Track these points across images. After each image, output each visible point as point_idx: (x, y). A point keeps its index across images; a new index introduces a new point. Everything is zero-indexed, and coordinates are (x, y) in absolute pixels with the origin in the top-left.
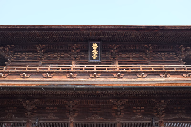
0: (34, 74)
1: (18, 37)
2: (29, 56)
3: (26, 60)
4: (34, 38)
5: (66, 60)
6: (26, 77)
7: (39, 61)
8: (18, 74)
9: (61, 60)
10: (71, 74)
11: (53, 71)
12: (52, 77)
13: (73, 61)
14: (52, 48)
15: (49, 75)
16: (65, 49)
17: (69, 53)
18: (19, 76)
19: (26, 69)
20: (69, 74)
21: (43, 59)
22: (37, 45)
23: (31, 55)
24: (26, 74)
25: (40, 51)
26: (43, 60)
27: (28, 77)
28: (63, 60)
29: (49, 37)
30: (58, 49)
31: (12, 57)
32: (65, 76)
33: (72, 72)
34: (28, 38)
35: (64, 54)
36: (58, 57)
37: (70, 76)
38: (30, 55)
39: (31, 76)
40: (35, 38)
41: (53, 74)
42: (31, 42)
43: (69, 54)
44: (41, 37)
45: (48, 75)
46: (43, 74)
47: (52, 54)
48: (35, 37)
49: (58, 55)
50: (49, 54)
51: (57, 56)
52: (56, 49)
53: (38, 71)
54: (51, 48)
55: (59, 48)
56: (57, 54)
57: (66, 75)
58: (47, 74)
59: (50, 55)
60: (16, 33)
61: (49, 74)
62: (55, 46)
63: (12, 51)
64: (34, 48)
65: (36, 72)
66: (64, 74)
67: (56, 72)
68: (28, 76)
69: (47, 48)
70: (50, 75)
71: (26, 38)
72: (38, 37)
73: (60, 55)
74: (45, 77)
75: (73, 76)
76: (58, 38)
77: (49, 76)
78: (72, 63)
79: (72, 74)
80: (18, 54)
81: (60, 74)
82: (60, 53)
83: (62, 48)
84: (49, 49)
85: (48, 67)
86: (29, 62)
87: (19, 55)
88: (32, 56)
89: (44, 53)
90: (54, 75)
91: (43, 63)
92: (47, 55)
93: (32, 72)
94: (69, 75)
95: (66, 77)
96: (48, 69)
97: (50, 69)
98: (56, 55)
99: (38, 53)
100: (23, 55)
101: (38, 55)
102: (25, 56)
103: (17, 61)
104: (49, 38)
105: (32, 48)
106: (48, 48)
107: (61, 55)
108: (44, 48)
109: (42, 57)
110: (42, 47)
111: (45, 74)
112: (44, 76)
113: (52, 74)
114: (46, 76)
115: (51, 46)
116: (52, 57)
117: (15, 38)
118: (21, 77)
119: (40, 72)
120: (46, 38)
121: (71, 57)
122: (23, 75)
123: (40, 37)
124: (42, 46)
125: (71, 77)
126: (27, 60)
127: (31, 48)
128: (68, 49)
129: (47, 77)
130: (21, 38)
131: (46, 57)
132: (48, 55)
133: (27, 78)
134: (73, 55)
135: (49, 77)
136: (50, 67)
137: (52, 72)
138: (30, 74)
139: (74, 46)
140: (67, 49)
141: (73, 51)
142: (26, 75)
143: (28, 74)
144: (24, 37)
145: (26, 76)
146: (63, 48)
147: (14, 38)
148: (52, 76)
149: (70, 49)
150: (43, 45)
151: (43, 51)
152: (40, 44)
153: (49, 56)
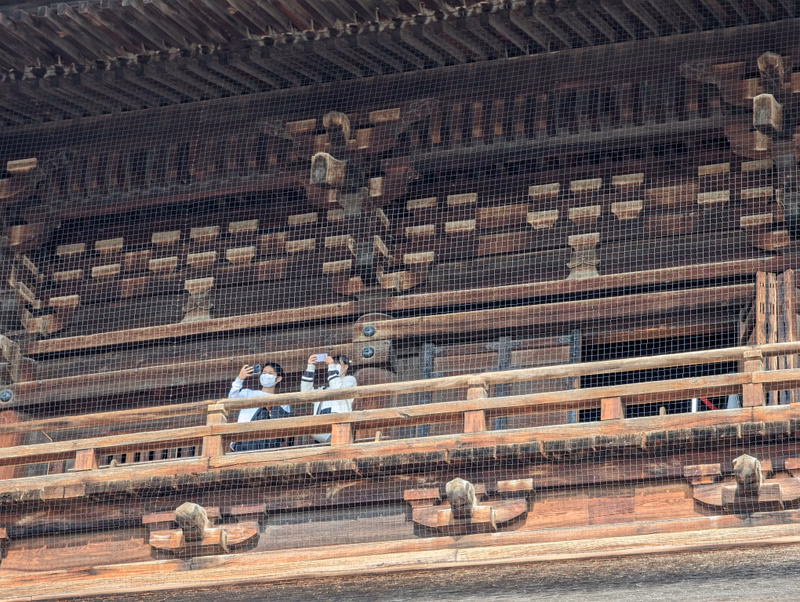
0: (301, 498)
1: (67, 61)
2: (222, 259)
3: (196, 320)
4: (248, 46)
5: (678, 271)
6: (218, 549)
7: (352, 319)
8: (115, 514)
9: (621, 277)
10: (746, 462)
11: (517, 437)
12: (521, 519)
13: (761, 277)
14: (488, 140)
15: (483, 498)
16: (650, 128)
17: (705, 170)
18: (133, 544)
19: (200, 441)
20: (716, 468)
21: (392, 280)
22: (304, 125)
23: (249, 251)
24: (215, 511)
25: (343, 190)
26: (399, 303)
27: (233, 548)
28: (639, 276)
29: (430, 16)
30: (564, 137)
31: (28, 295)
32: (677, 491)
33: (754, 441)
34: (185, 53)
35: (647, 184)
36: (572, 239)
37: (733, 486)
38: (232, 253)
39: (270, 528)
40: (269, 42)
41: (529, 483)
42: (225, 94)
43: (710, 185)
44: (334, 32)
45: (466, 503)
46: (408, 495)
47: (501, 211)
48: (260, 40)
49: (574, 213)
50: (465, 212)
51: (565, 226)
52: (541, 139)
53: (348, 463)
54: (477, 132)
55: (574, 130)
56: (566, 198)
57: (679, 478)
58: (458, 485)
59: (469, 225)
60: (39, 22)
61: (481, 488)
62: (520, 100)
63: (18, 230)
64: (272, 160)
65: (322, 477)
66: (657, 467)
67: (562, 457)
68: (238, 532)
69: (424, 137)
70: (489, 496)
71: (164, 55)
72: (299, 36)
73: (596, 211)
74: (432, 521)
75: (776, 488)
76: (537, 18)
77: (481, 511)
78: (761, 299)
79: (763, 466)
80: (93, 256)
81: (608, 472)
82: (595, 183)
83: (616, 121)
84: (457, 149)
85: (460, 393)
86: (233, 342)
87: (112, 268)
88: (259, 256)
89: (402, 202)
90: (539, 491)
91: (400, 333)
92: (440, 232)
93: (273, 481)
94: (719, 479)
95: (690, 505)
96: (460, 416)
97: (489, 413)
98: (552, 215)
99: (333, 216)
100: (155, 263)
101: (330, 241)
102: (183, 266)
103: (90, 340)
104: (437, 28)
105: (252, 163)
106: (435, 138)
107: (607, 214)
108: (388, 154)
109: (380, 258)
110: (364, 141)
111: (435, 493)
112: (418, 511)
113: (514, 484)
114: (446, 512)
115: (467, 110)
116: (500, 241)
117: (39, 73)
118: (158, 553)
119: (368, 471)
120: (394, 35)
121: (745, 220)
122: (174, 525)
123: (318, 26)
124: (365, 133)
125: (747, 504)
126: (206, 318)
127: (231, 165)
128: (695, 123)
129: (464, 525)
130: (101, 65)
131: (429, 255)
132: (451, 226)
133: (222, 558)
134: (768, 191)
135: (488, 528)
136: (480, 400)
137: (514, 462)
138: (262, 508)
139: (755, 74)
140: (672, 125)
141: (761, 143)
142: (218, 522)
143: (235, 511)
144: (132, 57)
145: (211, 533)
146: (626, 113)
147: (19, 75)
148: (518, 506)
149: (716, 119)
150: (379, 116)
151: (377, 182)
152: (339, 106)
153: (468, 241)
